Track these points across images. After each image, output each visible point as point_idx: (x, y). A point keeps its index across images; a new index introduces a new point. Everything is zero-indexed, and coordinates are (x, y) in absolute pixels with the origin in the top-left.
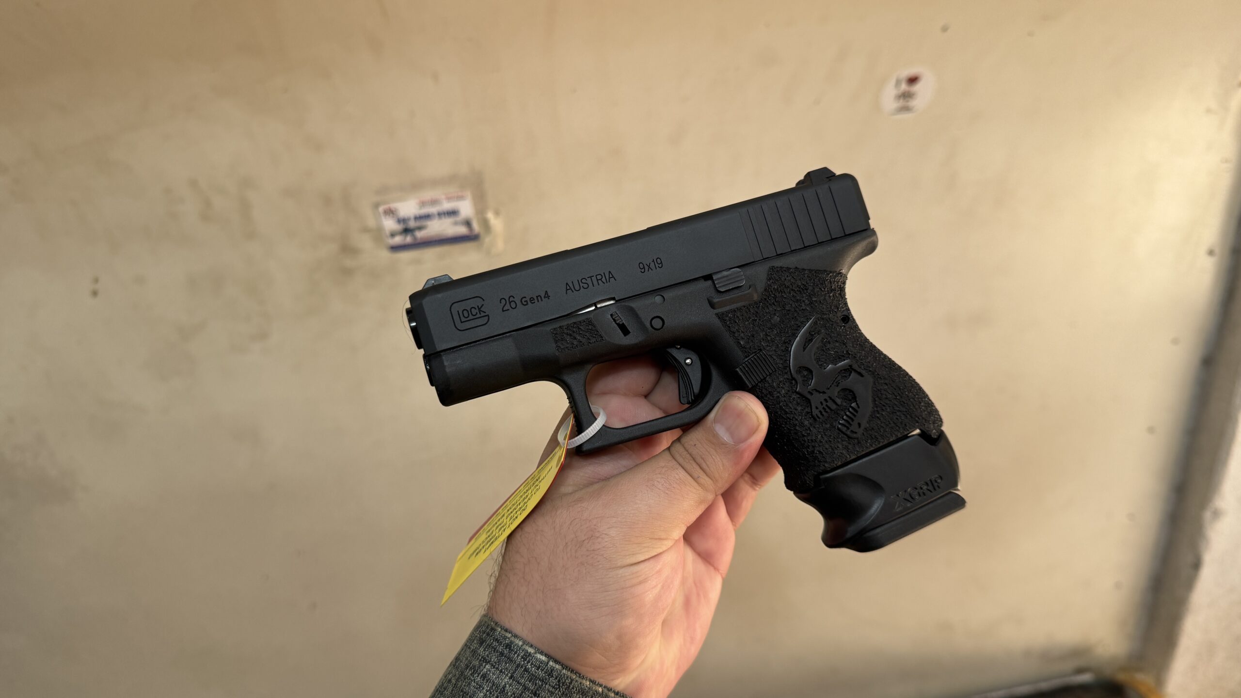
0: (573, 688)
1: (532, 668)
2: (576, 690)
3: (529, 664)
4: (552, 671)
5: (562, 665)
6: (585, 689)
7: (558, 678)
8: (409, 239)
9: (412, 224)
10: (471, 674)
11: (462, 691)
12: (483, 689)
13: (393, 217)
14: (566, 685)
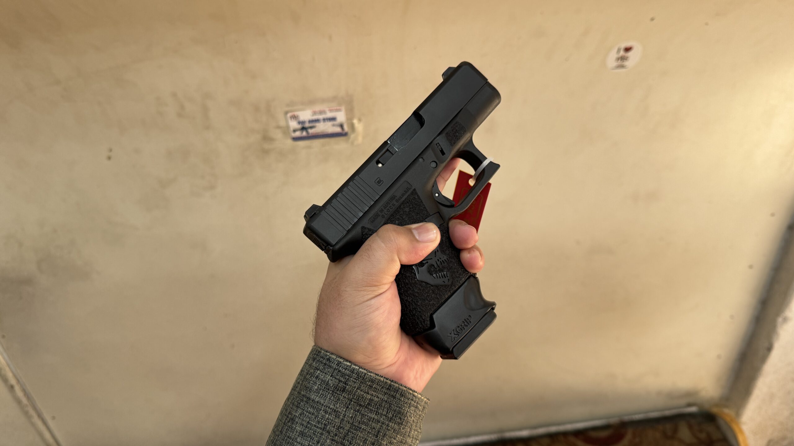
0: (366, 379)
1: (342, 370)
2: (368, 380)
3: (341, 368)
4: (353, 370)
5: (359, 366)
6: (373, 379)
7: (357, 374)
8: (304, 134)
9: (307, 125)
10: (310, 377)
11: (305, 387)
12: (317, 384)
13: (296, 120)
14: (362, 377)
